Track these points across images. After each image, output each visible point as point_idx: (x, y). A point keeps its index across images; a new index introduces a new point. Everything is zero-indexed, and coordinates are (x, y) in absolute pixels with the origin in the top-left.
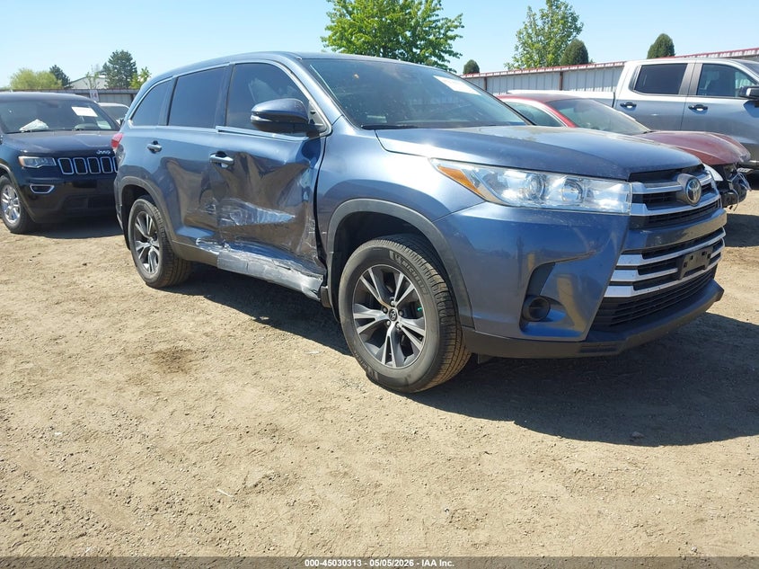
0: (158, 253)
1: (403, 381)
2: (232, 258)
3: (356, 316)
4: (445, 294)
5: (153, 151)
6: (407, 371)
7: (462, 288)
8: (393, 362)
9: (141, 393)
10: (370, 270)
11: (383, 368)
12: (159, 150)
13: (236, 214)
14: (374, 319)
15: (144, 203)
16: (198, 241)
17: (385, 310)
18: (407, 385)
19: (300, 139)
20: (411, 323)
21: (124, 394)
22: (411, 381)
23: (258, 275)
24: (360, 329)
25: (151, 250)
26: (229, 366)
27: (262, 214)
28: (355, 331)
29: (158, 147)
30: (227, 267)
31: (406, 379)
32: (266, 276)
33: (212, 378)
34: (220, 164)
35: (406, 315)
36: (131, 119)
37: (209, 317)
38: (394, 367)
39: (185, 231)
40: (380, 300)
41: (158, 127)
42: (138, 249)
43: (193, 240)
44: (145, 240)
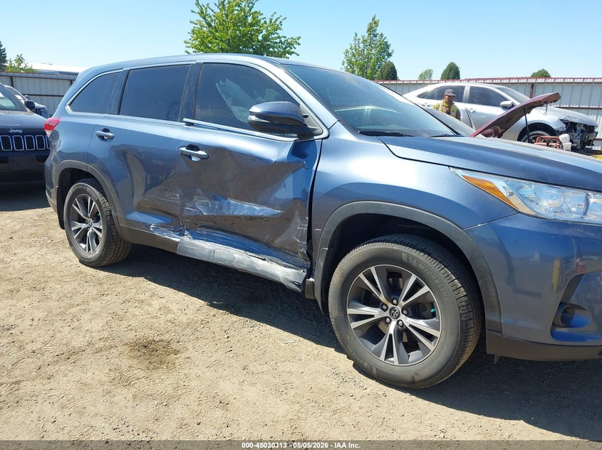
0: (100, 235)
1: (409, 378)
2: (194, 245)
3: (350, 311)
4: (466, 298)
5: (102, 137)
6: (413, 369)
7: (493, 294)
8: (395, 359)
9: (135, 397)
10: (373, 269)
11: (383, 365)
12: (112, 138)
13: (202, 204)
14: (373, 316)
15: (86, 186)
16: (152, 226)
17: (384, 307)
18: (413, 382)
19: (290, 140)
20: (421, 324)
21: (115, 399)
22: (417, 378)
23: (227, 263)
24: (354, 325)
25: (90, 231)
26: (213, 359)
27: (235, 206)
28: (348, 326)
29: (110, 134)
30: (189, 253)
31: (413, 377)
32: (235, 265)
33: (202, 375)
34: (190, 157)
35: (411, 314)
36: (70, 105)
37: (164, 301)
38: (396, 363)
39: (137, 216)
40: (382, 298)
41: (106, 115)
42: (73, 229)
43: (148, 226)
44: (82, 220)
